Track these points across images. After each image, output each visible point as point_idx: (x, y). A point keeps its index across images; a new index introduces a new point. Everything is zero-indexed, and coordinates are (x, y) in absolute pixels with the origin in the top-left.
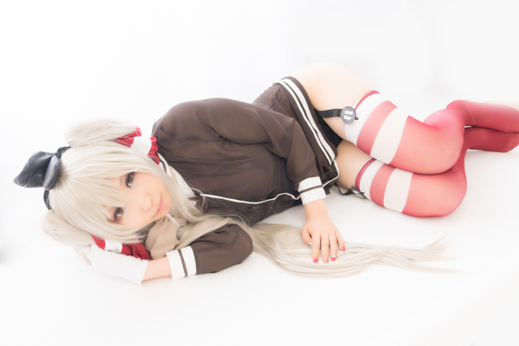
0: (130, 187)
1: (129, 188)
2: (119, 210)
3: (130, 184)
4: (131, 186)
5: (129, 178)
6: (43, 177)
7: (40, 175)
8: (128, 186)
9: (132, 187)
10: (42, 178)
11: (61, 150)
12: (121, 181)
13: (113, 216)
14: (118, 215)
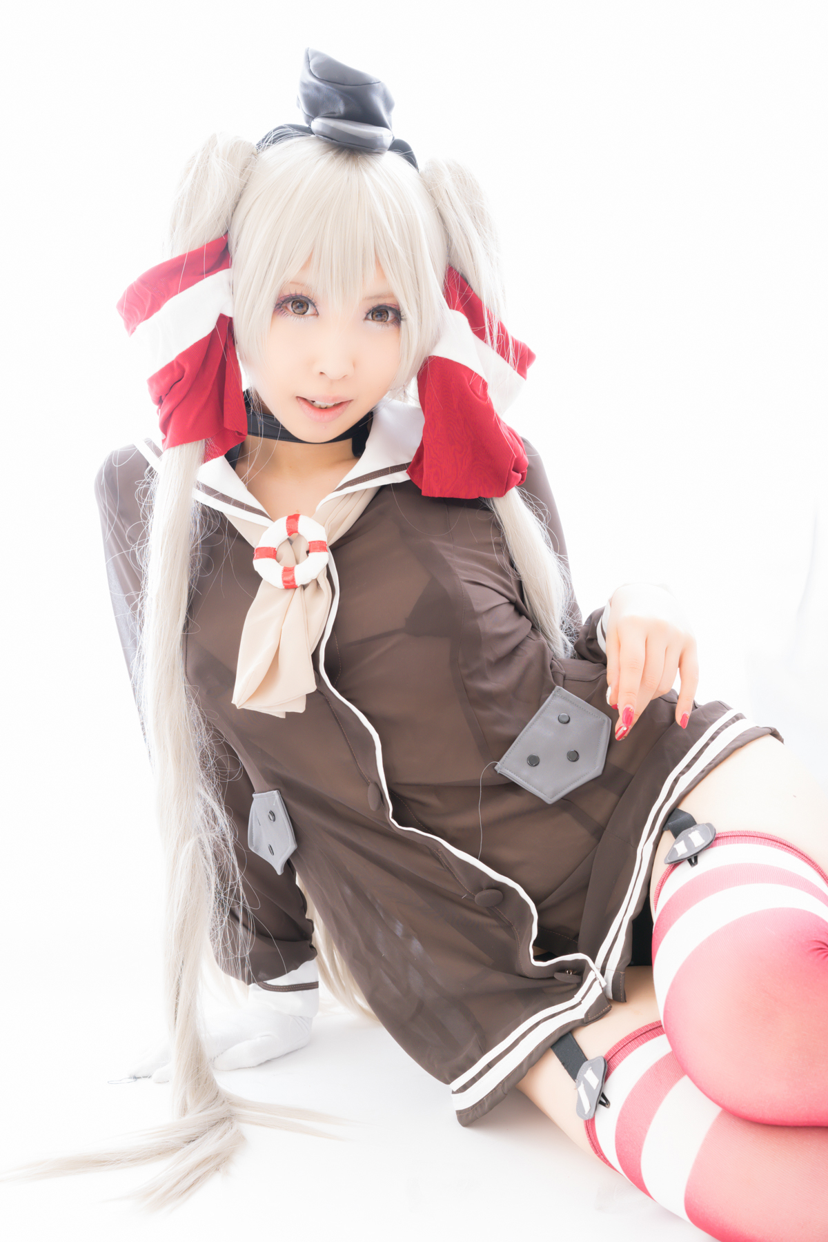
1: (365, 316)
4: (370, 320)
7: (341, 108)
9: (369, 323)
10: (334, 113)
12: (378, 296)
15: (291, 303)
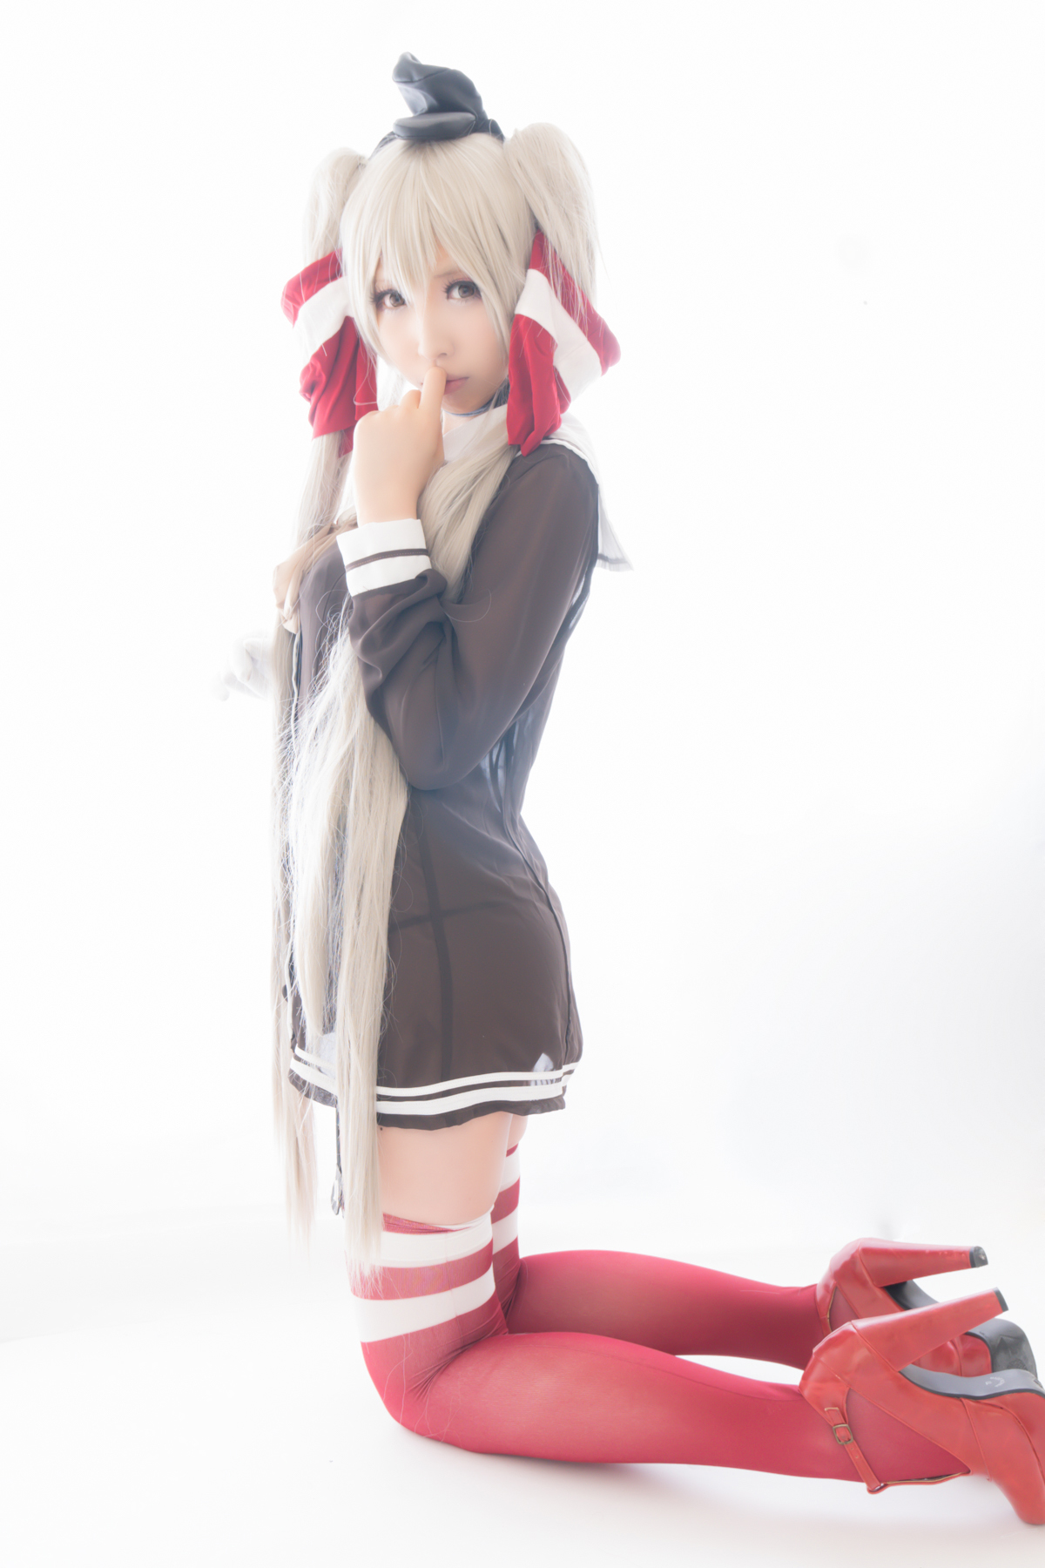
0: (449, 296)
1: (446, 295)
2: (398, 300)
3: (456, 293)
4: (452, 298)
5: (469, 289)
6: (424, 111)
7: (423, 101)
8: (449, 290)
9: (451, 301)
11: (493, 130)
12: (449, 274)
13: (382, 290)
14: (388, 301)
15: (389, 295)
